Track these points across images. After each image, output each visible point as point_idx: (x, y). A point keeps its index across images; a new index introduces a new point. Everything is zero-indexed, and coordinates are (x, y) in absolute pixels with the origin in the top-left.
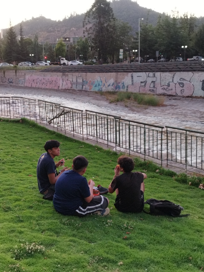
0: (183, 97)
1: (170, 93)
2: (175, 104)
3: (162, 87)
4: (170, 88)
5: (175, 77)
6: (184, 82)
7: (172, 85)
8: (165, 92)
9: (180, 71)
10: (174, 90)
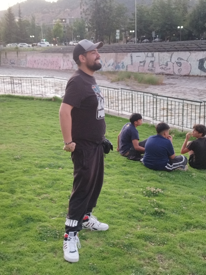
1: (168, 72)
5: (173, 57)
7: (170, 65)
8: (163, 71)
9: (178, 51)
10: (172, 70)
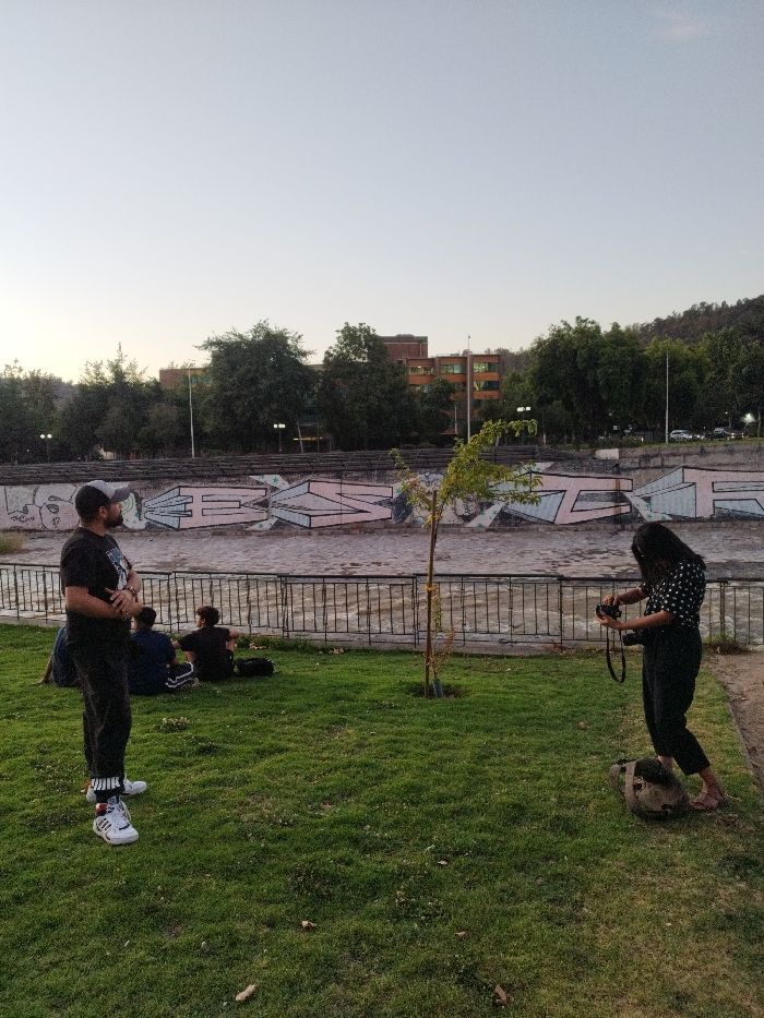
0: (60, 532)
1: (30, 525)
2: (46, 547)
3: (12, 515)
4: (28, 516)
5: (38, 494)
6: (59, 503)
7: (33, 511)
8: (17, 524)
9: (48, 483)
10: (38, 520)
